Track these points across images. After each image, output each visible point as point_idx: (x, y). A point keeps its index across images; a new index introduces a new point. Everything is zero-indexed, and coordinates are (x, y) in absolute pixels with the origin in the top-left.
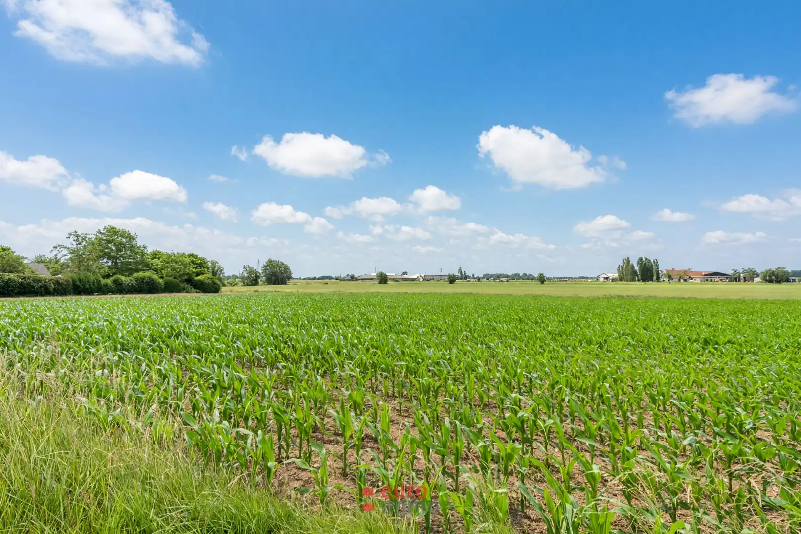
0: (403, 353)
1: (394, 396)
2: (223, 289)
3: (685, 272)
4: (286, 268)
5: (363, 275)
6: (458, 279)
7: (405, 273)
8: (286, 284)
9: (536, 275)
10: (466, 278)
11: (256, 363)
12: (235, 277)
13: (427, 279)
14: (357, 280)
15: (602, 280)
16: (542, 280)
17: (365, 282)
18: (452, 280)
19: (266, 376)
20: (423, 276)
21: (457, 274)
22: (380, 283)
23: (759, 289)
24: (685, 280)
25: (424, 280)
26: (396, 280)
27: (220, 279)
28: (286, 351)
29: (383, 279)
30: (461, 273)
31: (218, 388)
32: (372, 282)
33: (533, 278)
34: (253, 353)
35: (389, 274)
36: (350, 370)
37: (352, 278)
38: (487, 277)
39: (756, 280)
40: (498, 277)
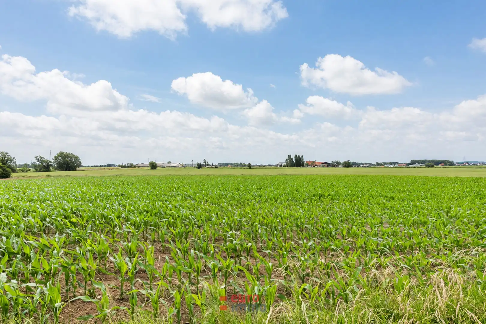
0: (166, 213)
1: (159, 241)
2: (13, 175)
3: (314, 162)
4: (77, 158)
5: (140, 163)
6: (203, 165)
7: (169, 162)
8: (76, 170)
9: (247, 164)
10: (208, 165)
11: (47, 231)
12: (26, 165)
13: (184, 166)
14: (135, 167)
15: (279, 166)
16: (250, 166)
17: (140, 168)
18: (199, 166)
19: (57, 240)
20: (181, 163)
21: (202, 163)
22: (151, 169)
23: (341, 171)
24: (314, 167)
25: (182, 167)
26: (163, 167)
27: (9, 167)
28: (74, 220)
29: (153, 166)
30: (205, 162)
31: (6, 254)
32: (146, 168)
33: (245, 166)
34: (43, 224)
35: (158, 163)
36: (128, 228)
37: (131, 166)
38: (221, 165)
39: (340, 166)
40: (226, 165)
